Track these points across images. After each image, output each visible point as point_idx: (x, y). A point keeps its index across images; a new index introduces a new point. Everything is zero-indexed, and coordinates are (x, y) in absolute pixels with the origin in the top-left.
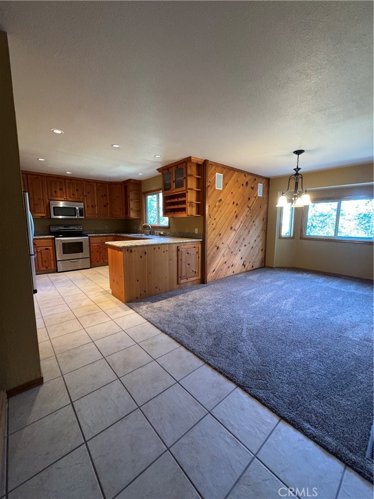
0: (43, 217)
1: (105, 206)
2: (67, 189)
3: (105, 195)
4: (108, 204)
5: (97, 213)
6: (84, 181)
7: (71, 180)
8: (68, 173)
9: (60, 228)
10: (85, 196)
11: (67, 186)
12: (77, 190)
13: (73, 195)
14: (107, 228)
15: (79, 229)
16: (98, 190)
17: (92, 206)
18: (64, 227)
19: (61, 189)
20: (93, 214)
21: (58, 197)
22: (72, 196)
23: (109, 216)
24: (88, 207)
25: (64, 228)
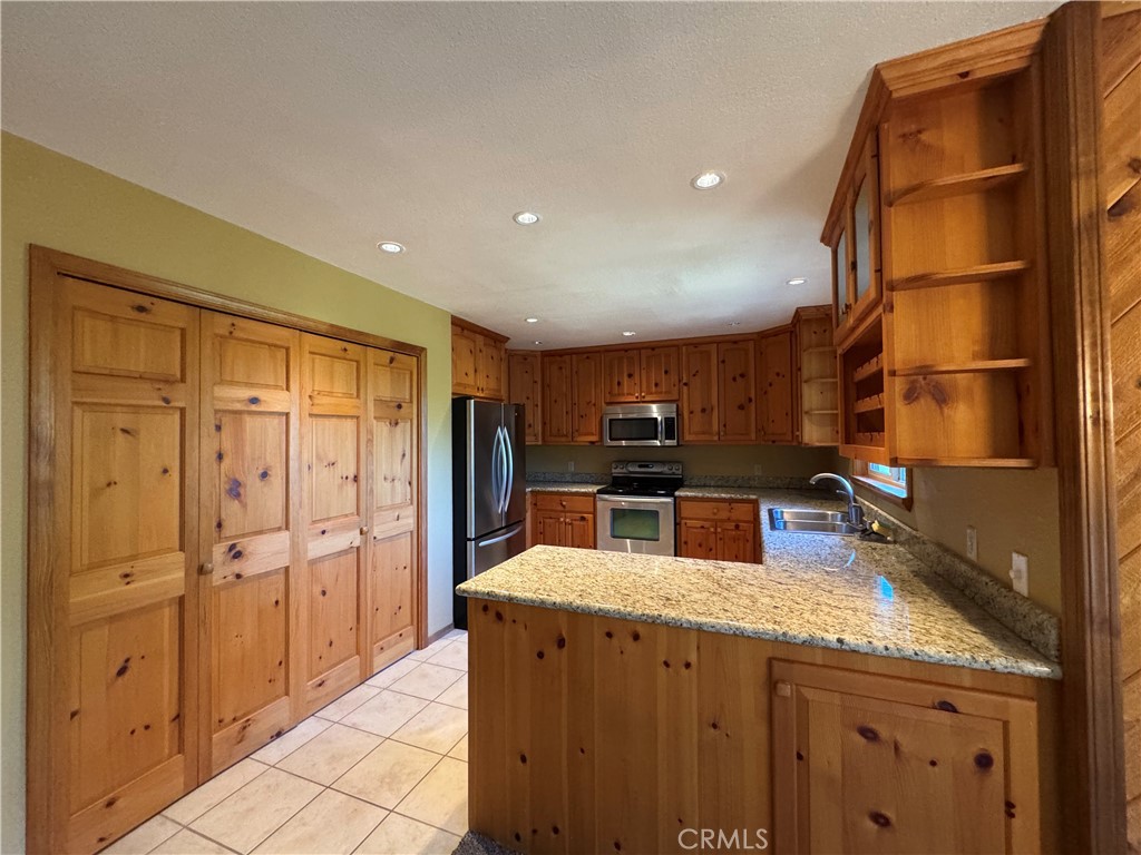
0: (592, 443)
1: (741, 407)
2: (644, 372)
3: (742, 376)
4: (750, 400)
5: (715, 428)
6: (685, 345)
7: (653, 349)
8: (627, 334)
9: (631, 469)
10: (685, 384)
11: (644, 365)
12: (666, 372)
13: (656, 385)
14: (757, 471)
15: (674, 474)
16: (723, 362)
17: (703, 410)
18: (640, 466)
19: (630, 376)
20: (704, 433)
21: (623, 395)
22: (654, 389)
23: (753, 436)
24: (692, 412)
25: (638, 470)
